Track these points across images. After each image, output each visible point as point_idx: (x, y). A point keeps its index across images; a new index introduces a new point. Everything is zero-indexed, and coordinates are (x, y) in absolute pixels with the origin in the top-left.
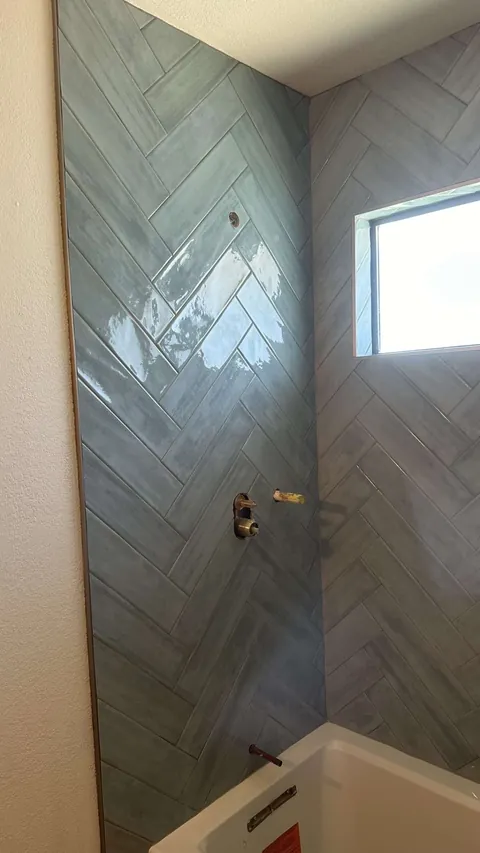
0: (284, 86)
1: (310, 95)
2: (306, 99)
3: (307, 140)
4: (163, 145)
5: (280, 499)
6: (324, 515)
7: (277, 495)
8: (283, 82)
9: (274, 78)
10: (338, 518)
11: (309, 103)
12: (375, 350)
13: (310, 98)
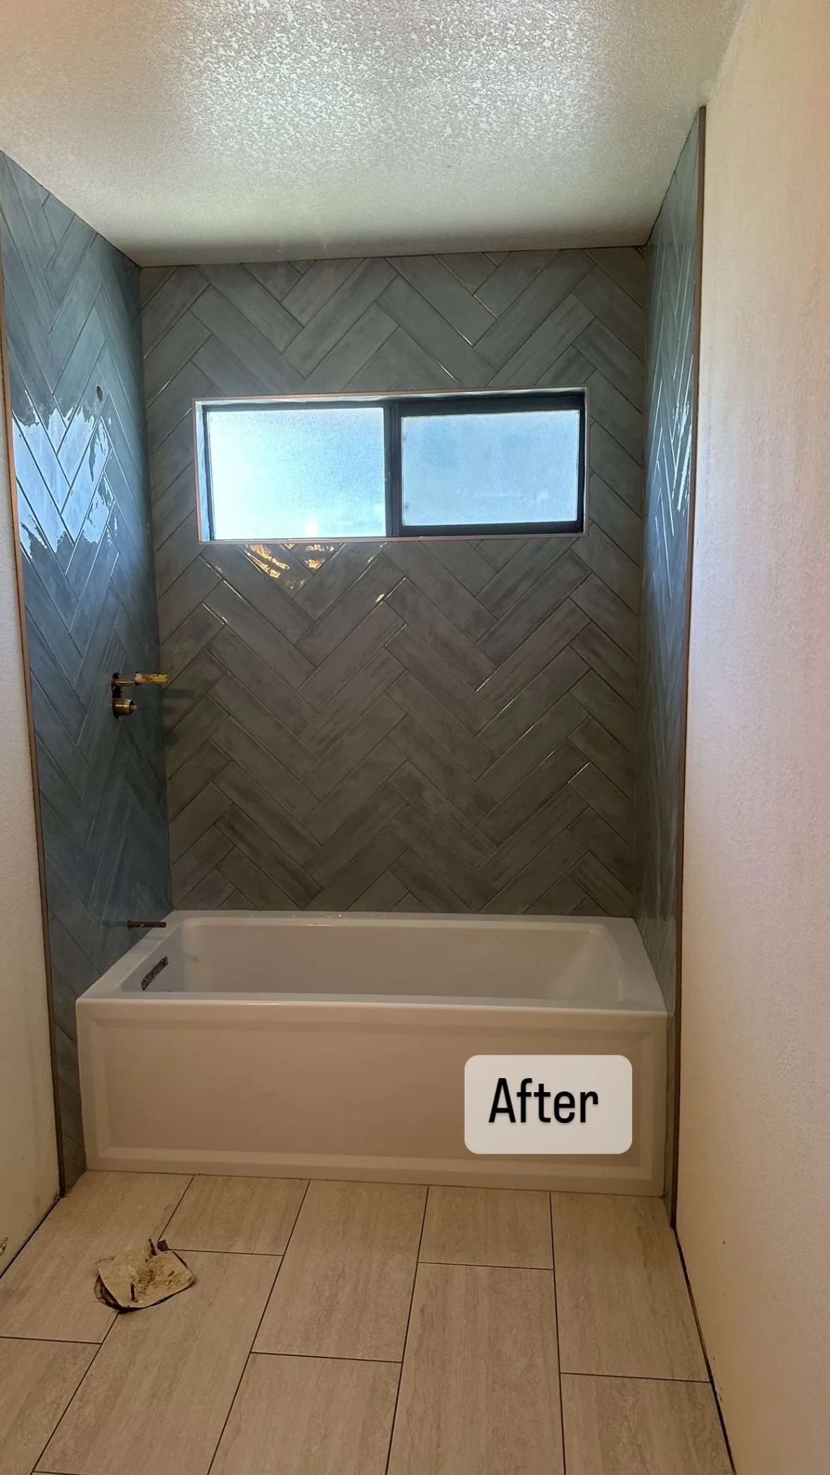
0: (124, 255)
1: (142, 265)
2: (138, 268)
3: (139, 310)
4: (57, 321)
5: (144, 681)
6: (166, 702)
7: (139, 678)
8: (124, 252)
9: (119, 249)
10: (184, 703)
11: (140, 271)
12: (212, 538)
13: (141, 268)
